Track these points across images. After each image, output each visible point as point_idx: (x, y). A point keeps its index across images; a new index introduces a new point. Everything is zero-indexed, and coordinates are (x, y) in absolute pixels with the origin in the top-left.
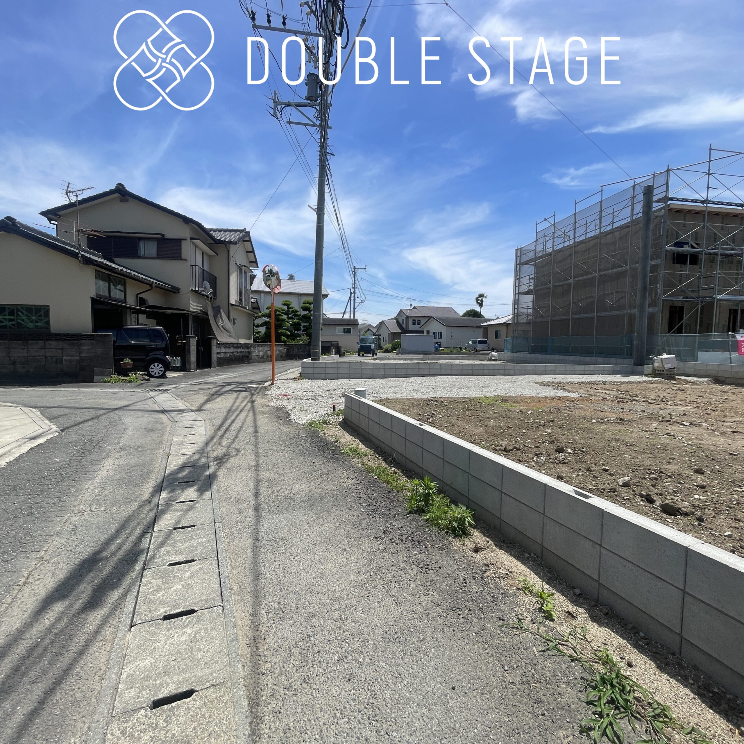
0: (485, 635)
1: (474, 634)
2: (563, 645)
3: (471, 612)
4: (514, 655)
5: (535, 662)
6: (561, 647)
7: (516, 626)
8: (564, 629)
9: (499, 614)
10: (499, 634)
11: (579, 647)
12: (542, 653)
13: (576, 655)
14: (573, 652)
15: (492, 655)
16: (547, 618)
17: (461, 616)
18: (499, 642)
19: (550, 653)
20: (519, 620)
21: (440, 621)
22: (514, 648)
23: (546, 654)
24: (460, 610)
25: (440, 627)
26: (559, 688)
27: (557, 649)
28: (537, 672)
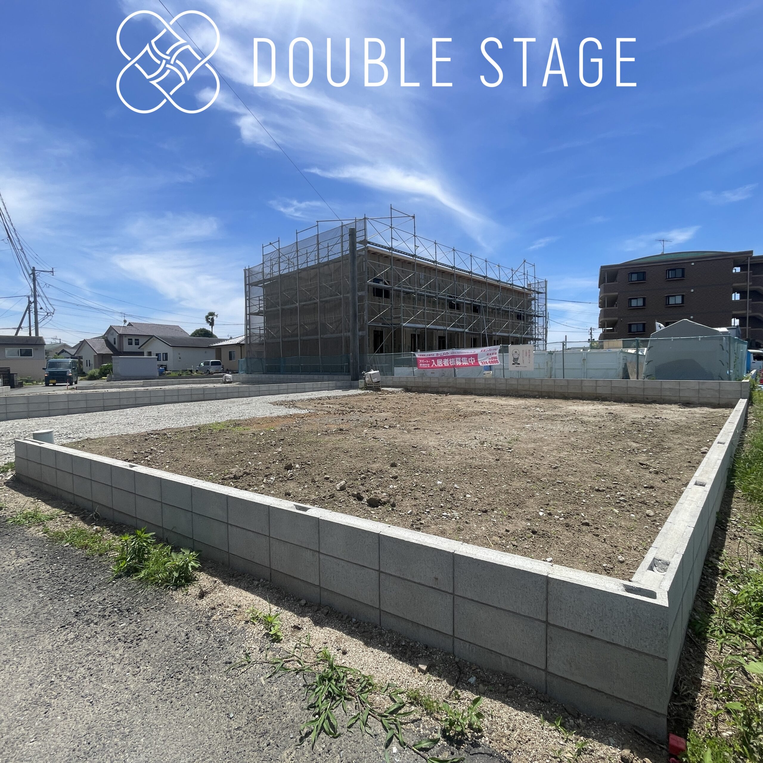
0: (209, 689)
1: (196, 694)
2: (289, 661)
3: (193, 671)
4: (240, 697)
5: (261, 693)
6: (288, 665)
7: (243, 663)
8: (289, 646)
9: (225, 659)
10: (225, 681)
11: (303, 658)
12: (269, 680)
13: (300, 666)
14: (298, 664)
15: (217, 708)
16: (273, 641)
17: (182, 680)
18: (225, 690)
19: (277, 676)
20: (247, 655)
21: (153, 699)
22: (242, 687)
23: (273, 679)
24: (180, 672)
25: (153, 706)
26: (284, 708)
27: (284, 668)
28: (263, 702)
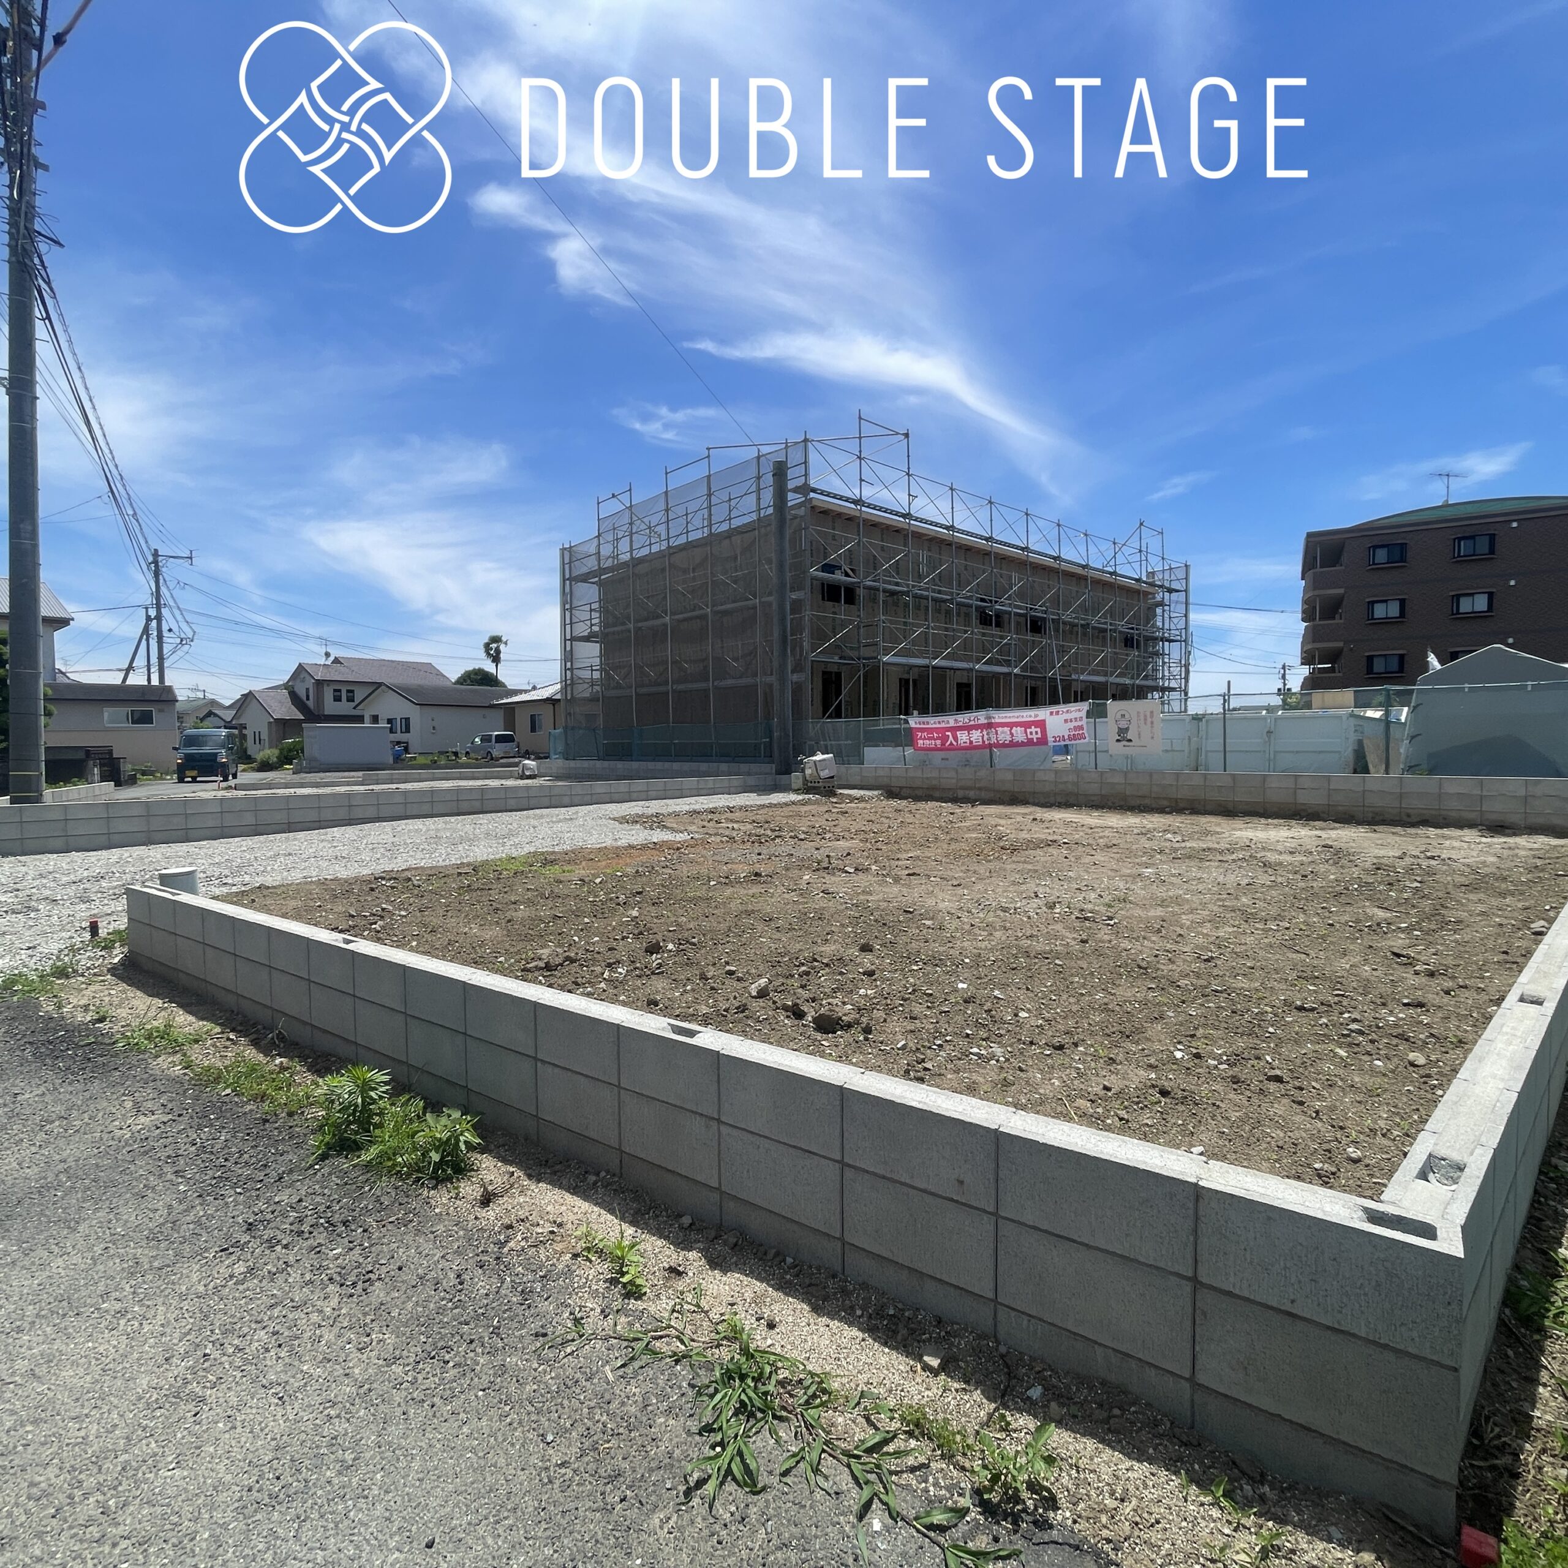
0: (505, 1384)
1: (481, 1393)
2: (661, 1337)
3: (473, 1346)
4: (566, 1402)
5: (607, 1397)
6: (658, 1344)
7: (569, 1337)
8: (660, 1306)
9: (535, 1326)
10: (535, 1370)
11: (688, 1331)
12: (620, 1372)
13: (683, 1347)
14: (679, 1344)
15: (520, 1423)
16: (628, 1295)
17: (451, 1364)
18: (535, 1387)
19: (636, 1364)
20: (577, 1321)
21: (398, 1397)
22: (568, 1385)
23: (629, 1370)
24: (448, 1349)
25: (398, 1411)
26: (653, 1430)
27: (651, 1350)
28: (611, 1415)
